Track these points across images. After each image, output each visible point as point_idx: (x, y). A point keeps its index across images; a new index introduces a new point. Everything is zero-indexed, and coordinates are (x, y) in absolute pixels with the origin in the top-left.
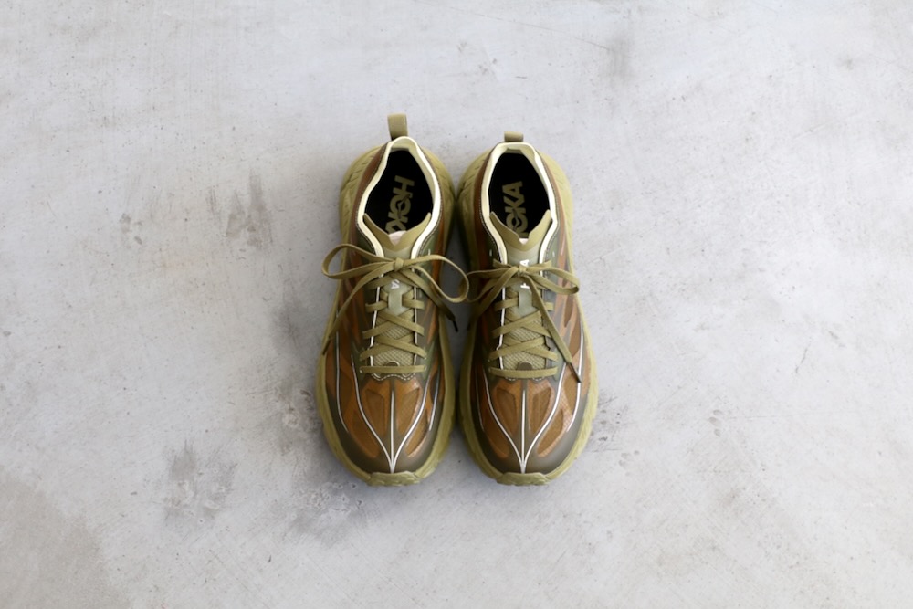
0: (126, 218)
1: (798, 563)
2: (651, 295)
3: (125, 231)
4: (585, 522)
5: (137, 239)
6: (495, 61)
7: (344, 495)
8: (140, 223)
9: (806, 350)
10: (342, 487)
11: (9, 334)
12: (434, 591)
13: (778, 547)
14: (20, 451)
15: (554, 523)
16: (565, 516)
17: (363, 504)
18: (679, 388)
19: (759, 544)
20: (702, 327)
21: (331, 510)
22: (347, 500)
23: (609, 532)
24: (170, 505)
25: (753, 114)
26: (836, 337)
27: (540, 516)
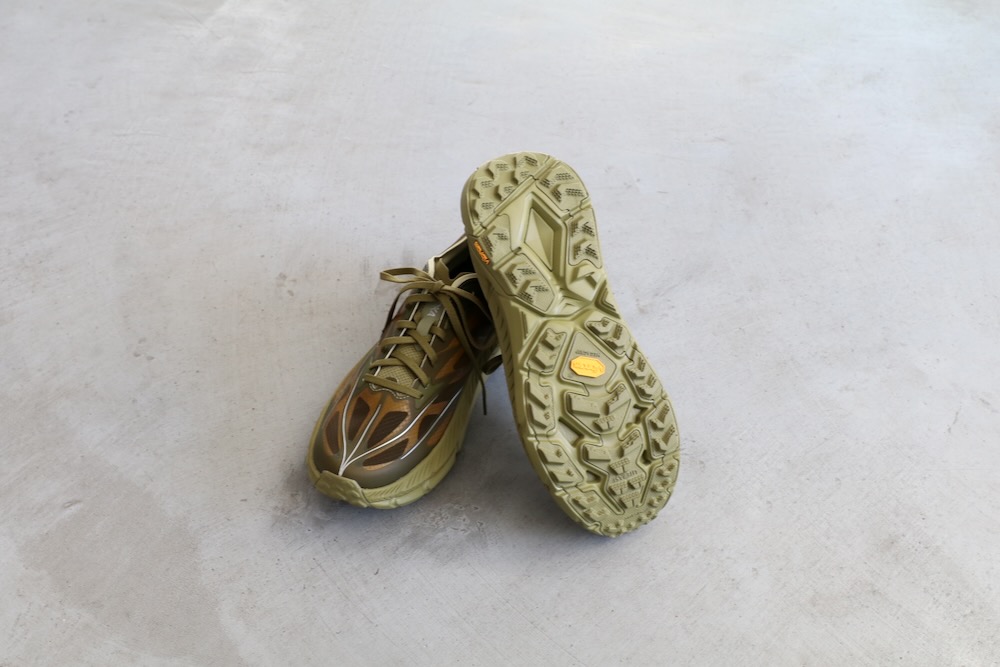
0: (283, 277)
1: (972, 612)
2: (792, 360)
3: (279, 285)
4: (728, 558)
5: (291, 293)
6: (638, 180)
7: (464, 516)
8: (294, 281)
9: (957, 413)
10: (463, 509)
11: (152, 358)
12: (556, 616)
13: (948, 595)
14: (138, 455)
15: (693, 557)
16: (705, 551)
17: (484, 525)
18: (826, 439)
19: (926, 591)
20: (847, 388)
21: (449, 530)
22: (468, 521)
23: (755, 569)
24: (279, 513)
25: (883, 226)
26: (988, 404)
27: (677, 550)
